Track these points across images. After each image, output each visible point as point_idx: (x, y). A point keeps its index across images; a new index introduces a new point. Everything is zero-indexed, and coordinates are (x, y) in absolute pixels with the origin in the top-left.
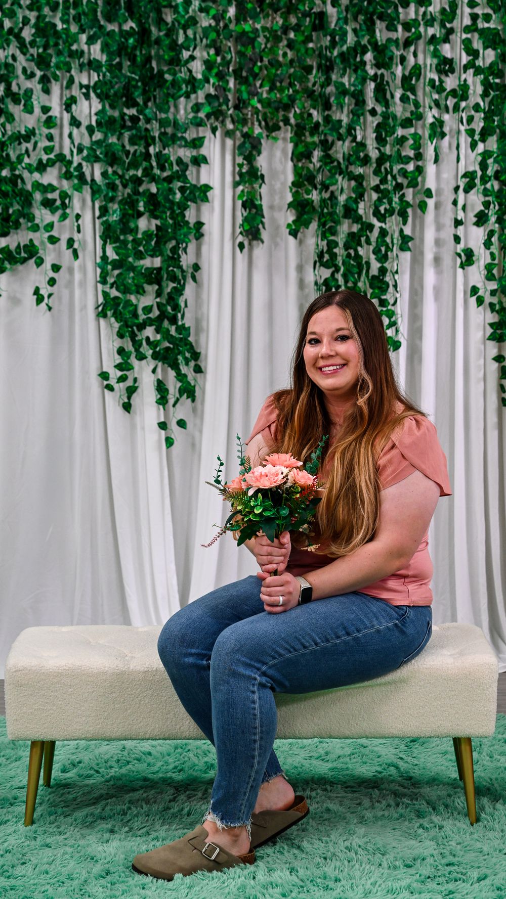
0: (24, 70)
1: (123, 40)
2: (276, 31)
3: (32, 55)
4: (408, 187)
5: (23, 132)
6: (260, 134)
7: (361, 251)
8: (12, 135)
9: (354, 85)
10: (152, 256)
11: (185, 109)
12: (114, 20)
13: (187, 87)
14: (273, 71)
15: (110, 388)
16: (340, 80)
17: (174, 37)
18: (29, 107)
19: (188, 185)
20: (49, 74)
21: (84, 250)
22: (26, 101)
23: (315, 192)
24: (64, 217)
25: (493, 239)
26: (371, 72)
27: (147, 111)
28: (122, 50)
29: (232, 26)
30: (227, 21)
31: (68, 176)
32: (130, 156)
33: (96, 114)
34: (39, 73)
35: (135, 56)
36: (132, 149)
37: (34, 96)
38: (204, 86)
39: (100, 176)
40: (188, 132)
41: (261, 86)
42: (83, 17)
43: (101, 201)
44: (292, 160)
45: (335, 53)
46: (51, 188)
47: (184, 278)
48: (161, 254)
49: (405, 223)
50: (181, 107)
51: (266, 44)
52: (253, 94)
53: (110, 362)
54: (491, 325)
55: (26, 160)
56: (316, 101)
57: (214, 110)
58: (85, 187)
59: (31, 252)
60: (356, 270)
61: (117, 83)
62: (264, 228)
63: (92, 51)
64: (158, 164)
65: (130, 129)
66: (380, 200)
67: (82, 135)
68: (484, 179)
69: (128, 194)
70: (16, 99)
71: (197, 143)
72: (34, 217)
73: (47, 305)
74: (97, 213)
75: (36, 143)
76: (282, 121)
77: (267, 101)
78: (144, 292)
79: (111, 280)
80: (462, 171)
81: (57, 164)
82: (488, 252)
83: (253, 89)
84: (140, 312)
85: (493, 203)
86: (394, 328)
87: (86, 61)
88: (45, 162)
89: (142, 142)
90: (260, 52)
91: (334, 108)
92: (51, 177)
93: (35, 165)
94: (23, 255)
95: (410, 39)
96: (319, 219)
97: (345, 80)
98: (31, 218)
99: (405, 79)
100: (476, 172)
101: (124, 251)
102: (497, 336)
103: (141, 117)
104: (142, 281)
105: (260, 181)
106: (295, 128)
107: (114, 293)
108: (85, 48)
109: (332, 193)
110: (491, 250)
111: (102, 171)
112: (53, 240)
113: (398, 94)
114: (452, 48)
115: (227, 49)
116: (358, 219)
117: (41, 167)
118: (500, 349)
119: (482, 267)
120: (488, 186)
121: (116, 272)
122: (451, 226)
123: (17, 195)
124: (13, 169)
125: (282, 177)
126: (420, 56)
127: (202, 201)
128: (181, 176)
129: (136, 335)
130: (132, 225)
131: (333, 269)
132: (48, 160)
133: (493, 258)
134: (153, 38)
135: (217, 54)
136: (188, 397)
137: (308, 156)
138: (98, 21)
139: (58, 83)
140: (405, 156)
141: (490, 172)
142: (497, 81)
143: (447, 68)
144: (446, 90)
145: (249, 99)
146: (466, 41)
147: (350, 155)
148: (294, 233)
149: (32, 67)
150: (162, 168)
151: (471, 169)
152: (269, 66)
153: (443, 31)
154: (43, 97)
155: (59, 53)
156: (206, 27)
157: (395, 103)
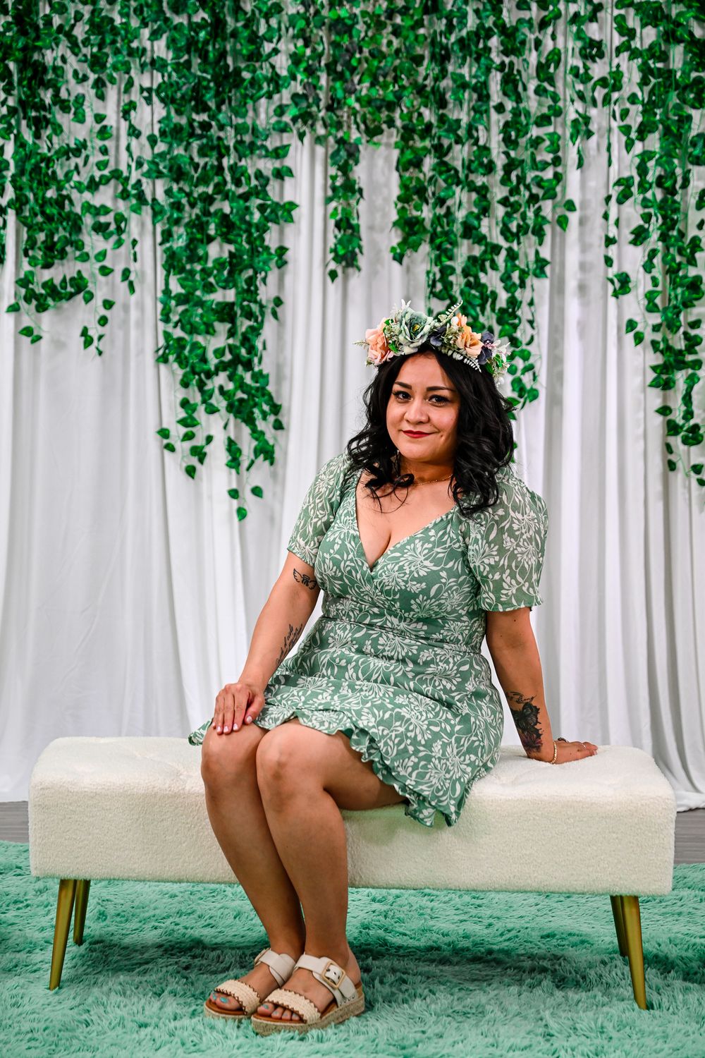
0: (76, 73)
1: (192, 33)
2: (379, 16)
3: (85, 56)
4: (544, 198)
5: (73, 146)
6: (359, 140)
7: (483, 278)
8: (60, 149)
9: (475, 76)
10: (224, 288)
11: (267, 113)
12: (183, 11)
13: (269, 85)
14: (376, 63)
15: (170, 448)
16: (459, 71)
17: (255, 28)
18: (80, 116)
19: (269, 203)
20: (104, 77)
21: (142, 281)
22: (76, 109)
23: (425, 208)
24: (119, 243)
25: (655, 261)
26: (497, 61)
27: (221, 117)
28: (191, 45)
29: (325, 12)
30: (319, 7)
31: (125, 195)
32: (200, 170)
33: (160, 122)
34: (93, 77)
35: (207, 52)
36: (202, 162)
37: (86, 103)
38: (289, 84)
39: (164, 195)
40: (269, 139)
41: (360, 82)
42: (145, 9)
43: (164, 224)
44: (397, 169)
45: (453, 38)
46: (105, 210)
47: (263, 314)
48: (235, 286)
49: (540, 244)
50: (262, 111)
51: (366, 32)
52: (350, 92)
53: (172, 416)
54: (654, 368)
55: (76, 178)
56: (427, 97)
57: (302, 111)
58: (144, 208)
59: (79, 286)
60: (478, 302)
61: (184, 84)
62: (361, 252)
63: (156, 48)
64: (233, 178)
65: (200, 137)
66: (508, 215)
67: (142, 147)
68: (643, 187)
69: (197, 215)
70: (65, 107)
71: (279, 153)
72: (83, 244)
73: (97, 349)
74: (159, 239)
75: (87, 157)
76: (385, 122)
77: (366, 99)
78: (215, 331)
79: (175, 318)
80: (613, 178)
81: (113, 182)
82: (648, 276)
83: (350, 85)
84: (210, 355)
85: (656, 215)
86: (531, 373)
87: (148, 60)
88: (97, 179)
89: (215, 154)
90: (359, 42)
91: (451, 106)
92: (104, 197)
93: (86, 183)
94: (70, 289)
95: (547, 19)
96: (432, 241)
97: (465, 71)
98: (79, 246)
99: (541, 68)
100: (632, 177)
101: (190, 283)
102: (662, 382)
103: (213, 123)
104: (213, 318)
105: (358, 195)
106: (402, 131)
107: (178, 333)
108: (148, 45)
109: (448, 208)
110: (653, 274)
111: (166, 188)
112: (105, 271)
113: (532, 85)
114: (601, 28)
115: (319, 39)
116: (481, 239)
117: (93, 185)
118: (665, 398)
119: (641, 296)
120: (649, 195)
121: (181, 308)
122: (600, 246)
123: (64, 219)
124: (60, 189)
125: (385, 191)
126: (560, 39)
127: (286, 221)
128: (261, 192)
129: (205, 384)
130: (201, 252)
131: (448, 302)
132: (102, 177)
133: (656, 285)
134: (229, 30)
135: (306, 45)
136: (265, 459)
137: (418, 164)
138: (164, 13)
139: (115, 87)
140: (541, 161)
141: (651, 178)
142: (660, 65)
143: (594, 52)
144: (592, 78)
145: (345, 98)
146: (619, 19)
147: (471, 162)
148: (399, 258)
149: (84, 69)
150: (238, 183)
151: (626, 174)
152: (370, 58)
153: (590, 8)
154: (98, 104)
155: (117, 52)
156: (293, 15)
157: (528, 98)
